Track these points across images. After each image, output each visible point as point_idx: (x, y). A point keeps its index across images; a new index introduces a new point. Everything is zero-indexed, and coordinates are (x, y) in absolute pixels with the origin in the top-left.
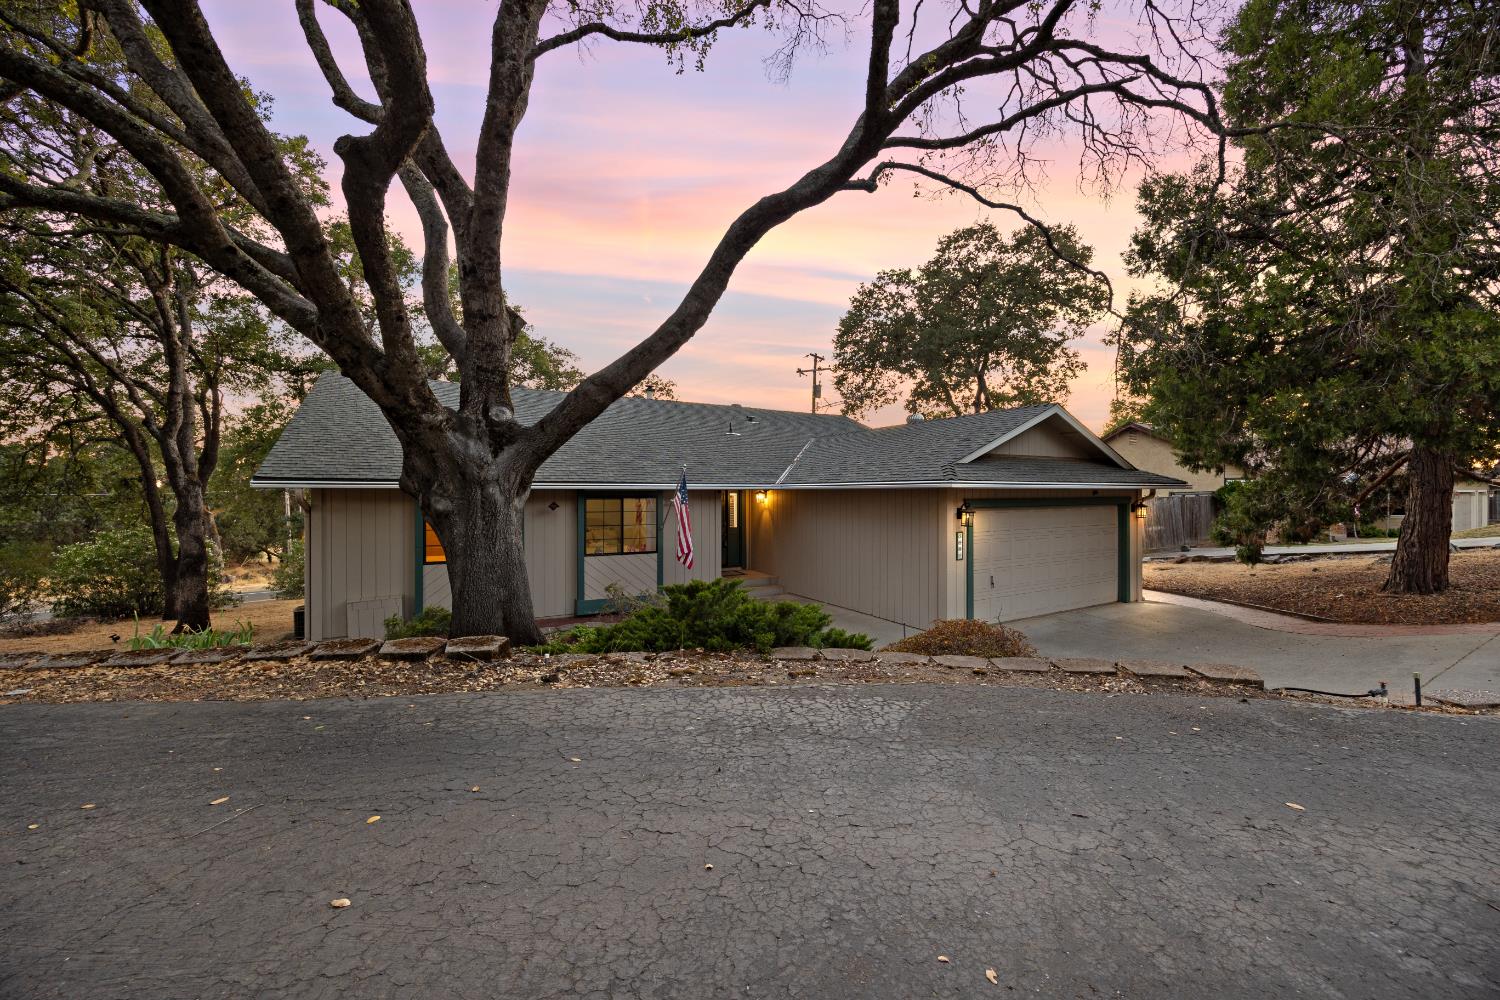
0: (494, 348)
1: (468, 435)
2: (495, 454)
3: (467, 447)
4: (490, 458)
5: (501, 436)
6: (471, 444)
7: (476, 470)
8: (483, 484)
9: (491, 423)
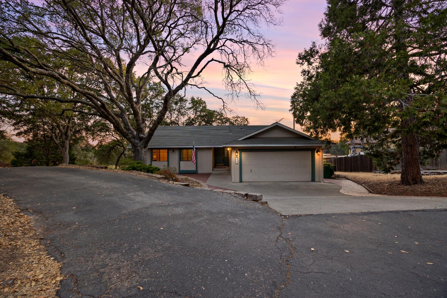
0: (139, 125)
1: (135, 139)
2: (140, 142)
3: (135, 141)
4: (139, 142)
5: (141, 139)
6: (136, 140)
7: (136, 144)
8: (137, 147)
9: (139, 137)
